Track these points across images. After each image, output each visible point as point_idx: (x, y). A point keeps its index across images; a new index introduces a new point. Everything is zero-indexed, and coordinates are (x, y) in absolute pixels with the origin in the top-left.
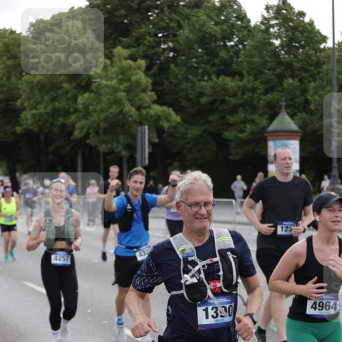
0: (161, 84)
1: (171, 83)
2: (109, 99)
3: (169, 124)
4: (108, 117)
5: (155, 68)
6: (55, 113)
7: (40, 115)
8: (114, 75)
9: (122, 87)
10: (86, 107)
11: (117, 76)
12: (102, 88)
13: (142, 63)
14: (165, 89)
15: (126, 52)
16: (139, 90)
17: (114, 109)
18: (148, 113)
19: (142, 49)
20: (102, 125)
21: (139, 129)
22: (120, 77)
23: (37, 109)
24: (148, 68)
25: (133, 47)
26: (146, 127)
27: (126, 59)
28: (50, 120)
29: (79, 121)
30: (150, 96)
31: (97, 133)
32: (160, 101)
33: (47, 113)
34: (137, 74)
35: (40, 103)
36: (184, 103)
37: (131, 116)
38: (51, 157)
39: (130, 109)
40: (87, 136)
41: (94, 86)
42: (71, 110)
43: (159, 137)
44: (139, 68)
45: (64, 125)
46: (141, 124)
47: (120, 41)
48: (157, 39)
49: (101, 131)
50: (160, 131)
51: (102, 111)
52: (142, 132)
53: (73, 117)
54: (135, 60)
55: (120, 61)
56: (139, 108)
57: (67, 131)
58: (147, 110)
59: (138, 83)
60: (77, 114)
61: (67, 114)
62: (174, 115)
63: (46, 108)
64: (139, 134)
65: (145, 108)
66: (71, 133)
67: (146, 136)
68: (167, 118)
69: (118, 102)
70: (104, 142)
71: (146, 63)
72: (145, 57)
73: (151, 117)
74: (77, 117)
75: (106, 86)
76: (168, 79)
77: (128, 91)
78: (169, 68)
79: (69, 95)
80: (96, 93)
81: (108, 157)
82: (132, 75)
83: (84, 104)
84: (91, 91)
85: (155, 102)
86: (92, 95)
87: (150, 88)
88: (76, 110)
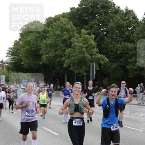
0: (101, 45)
1: (105, 45)
2: (79, 51)
3: (104, 62)
4: (78, 58)
5: (98, 38)
6: (56, 56)
7: (50, 57)
8: (81, 41)
9: (84, 46)
10: (69, 54)
11: (82, 41)
12: (76, 46)
13: (93, 36)
14: (103, 47)
15: (86, 32)
16: (91, 47)
17: (81, 55)
18: (95, 57)
19: (93, 30)
20: (76, 62)
21: (91, 64)
22: (84, 42)
23: (49, 55)
24: (95, 39)
25: (89, 29)
26: (94, 63)
27: (86, 35)
28: (54, 59)
29: (66, 60)
30: (96, 50)
31: (74, 65)
32: (100, 52)
33: (52, 56)
34: (91, 41)
35: (50, 52)
36: (110, 53)
37: (88, 58)
38: (54, 75)
39: (88, 56)
40: (69, 66)
41: (72, 45)
42: (63, 55)
43: (100, 67)
44: (92, 38)
45: (59, 61)
46: (92, 62)
47: (84, 27)
48: (99, 27)
49: (75, 64)
50: (100, 65)
51: (76, 56)
52: (92, 65)
53: (63, 58)
54: (90, 35)
55: (84, 35)
56: (91, 55)
57: (61, 64)
58: (95, 56)
59: (91, 45)
60: (65, 57)
61: (61, 57)
62: (106, 58)
63: (52, 54)
64: (91, 66)
65: (94, 55)
66: (63, 65)
67: (94, 67)
68: (103, 60)
69: (82, 52)
70: (76, 69)
71: (94, 36)
72: (94, 34)
73: (96, 59)
74: (65, 58)
75: (78, 45)
76: (103, 43)
77: (87, 48)
78: (104, 38)
79: (62, 49)
80: (73, 48)
81: (78, 75)
82: (89, 41)
83: (68, 53)
84: (71, 48)
85: (98, 53)
86: (72, 49)
87: (96, 47)
88: (65, 55)
